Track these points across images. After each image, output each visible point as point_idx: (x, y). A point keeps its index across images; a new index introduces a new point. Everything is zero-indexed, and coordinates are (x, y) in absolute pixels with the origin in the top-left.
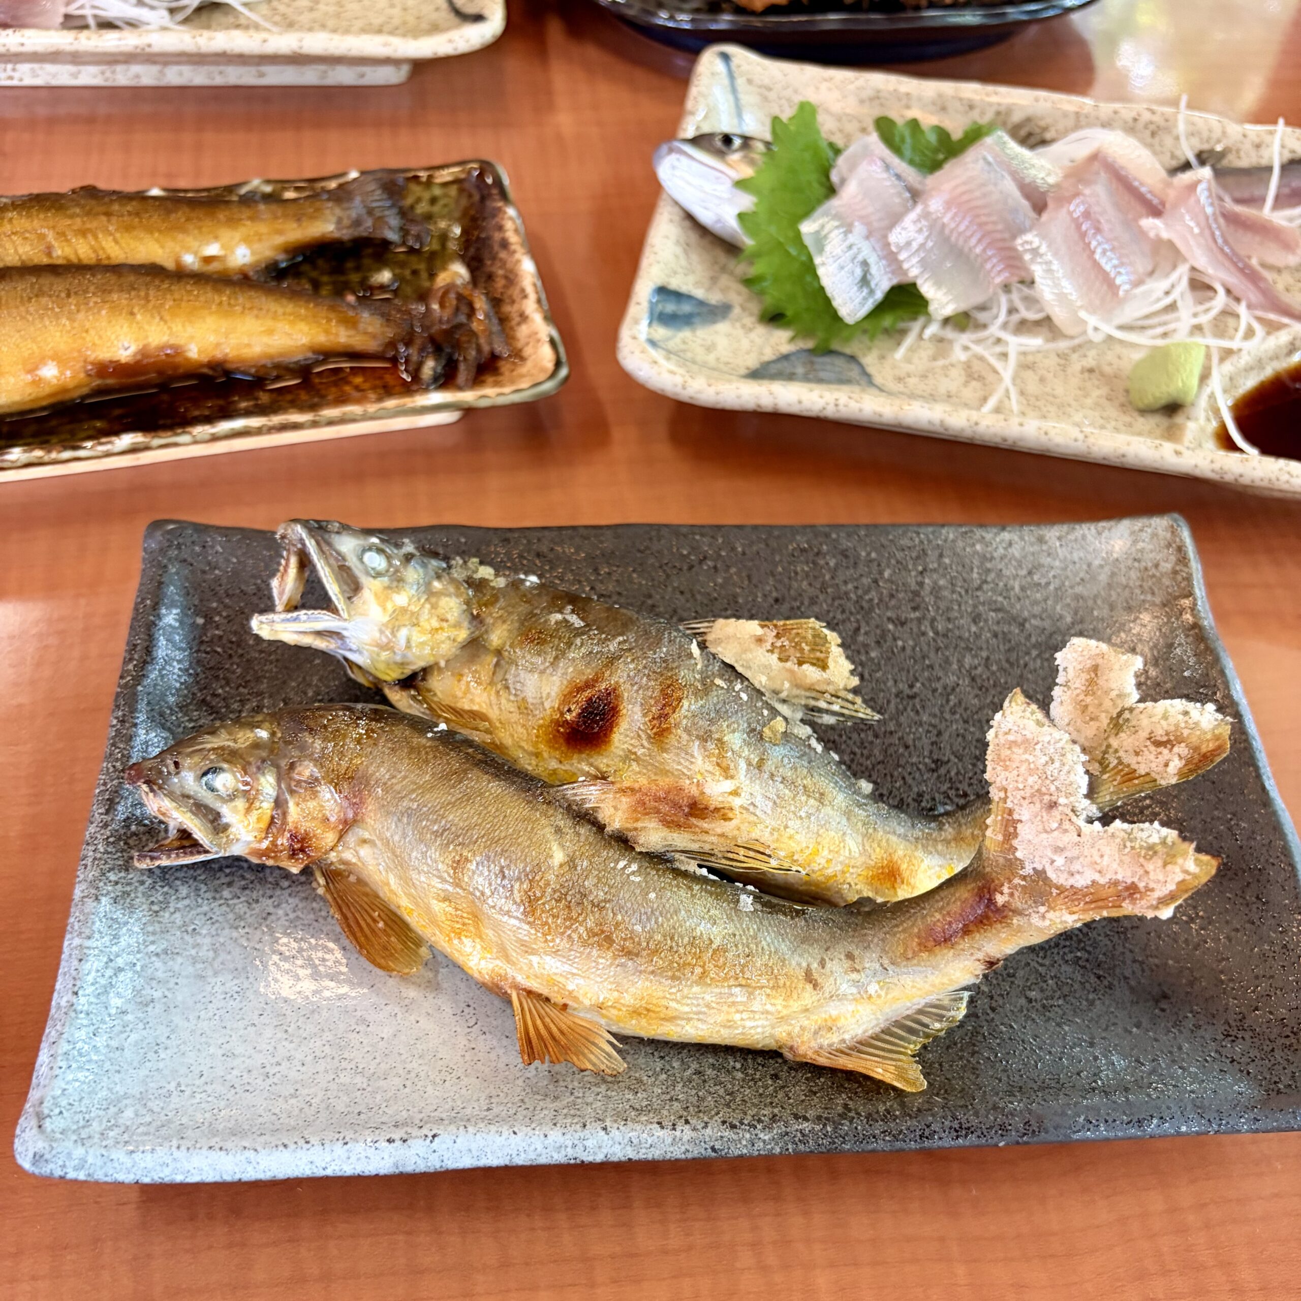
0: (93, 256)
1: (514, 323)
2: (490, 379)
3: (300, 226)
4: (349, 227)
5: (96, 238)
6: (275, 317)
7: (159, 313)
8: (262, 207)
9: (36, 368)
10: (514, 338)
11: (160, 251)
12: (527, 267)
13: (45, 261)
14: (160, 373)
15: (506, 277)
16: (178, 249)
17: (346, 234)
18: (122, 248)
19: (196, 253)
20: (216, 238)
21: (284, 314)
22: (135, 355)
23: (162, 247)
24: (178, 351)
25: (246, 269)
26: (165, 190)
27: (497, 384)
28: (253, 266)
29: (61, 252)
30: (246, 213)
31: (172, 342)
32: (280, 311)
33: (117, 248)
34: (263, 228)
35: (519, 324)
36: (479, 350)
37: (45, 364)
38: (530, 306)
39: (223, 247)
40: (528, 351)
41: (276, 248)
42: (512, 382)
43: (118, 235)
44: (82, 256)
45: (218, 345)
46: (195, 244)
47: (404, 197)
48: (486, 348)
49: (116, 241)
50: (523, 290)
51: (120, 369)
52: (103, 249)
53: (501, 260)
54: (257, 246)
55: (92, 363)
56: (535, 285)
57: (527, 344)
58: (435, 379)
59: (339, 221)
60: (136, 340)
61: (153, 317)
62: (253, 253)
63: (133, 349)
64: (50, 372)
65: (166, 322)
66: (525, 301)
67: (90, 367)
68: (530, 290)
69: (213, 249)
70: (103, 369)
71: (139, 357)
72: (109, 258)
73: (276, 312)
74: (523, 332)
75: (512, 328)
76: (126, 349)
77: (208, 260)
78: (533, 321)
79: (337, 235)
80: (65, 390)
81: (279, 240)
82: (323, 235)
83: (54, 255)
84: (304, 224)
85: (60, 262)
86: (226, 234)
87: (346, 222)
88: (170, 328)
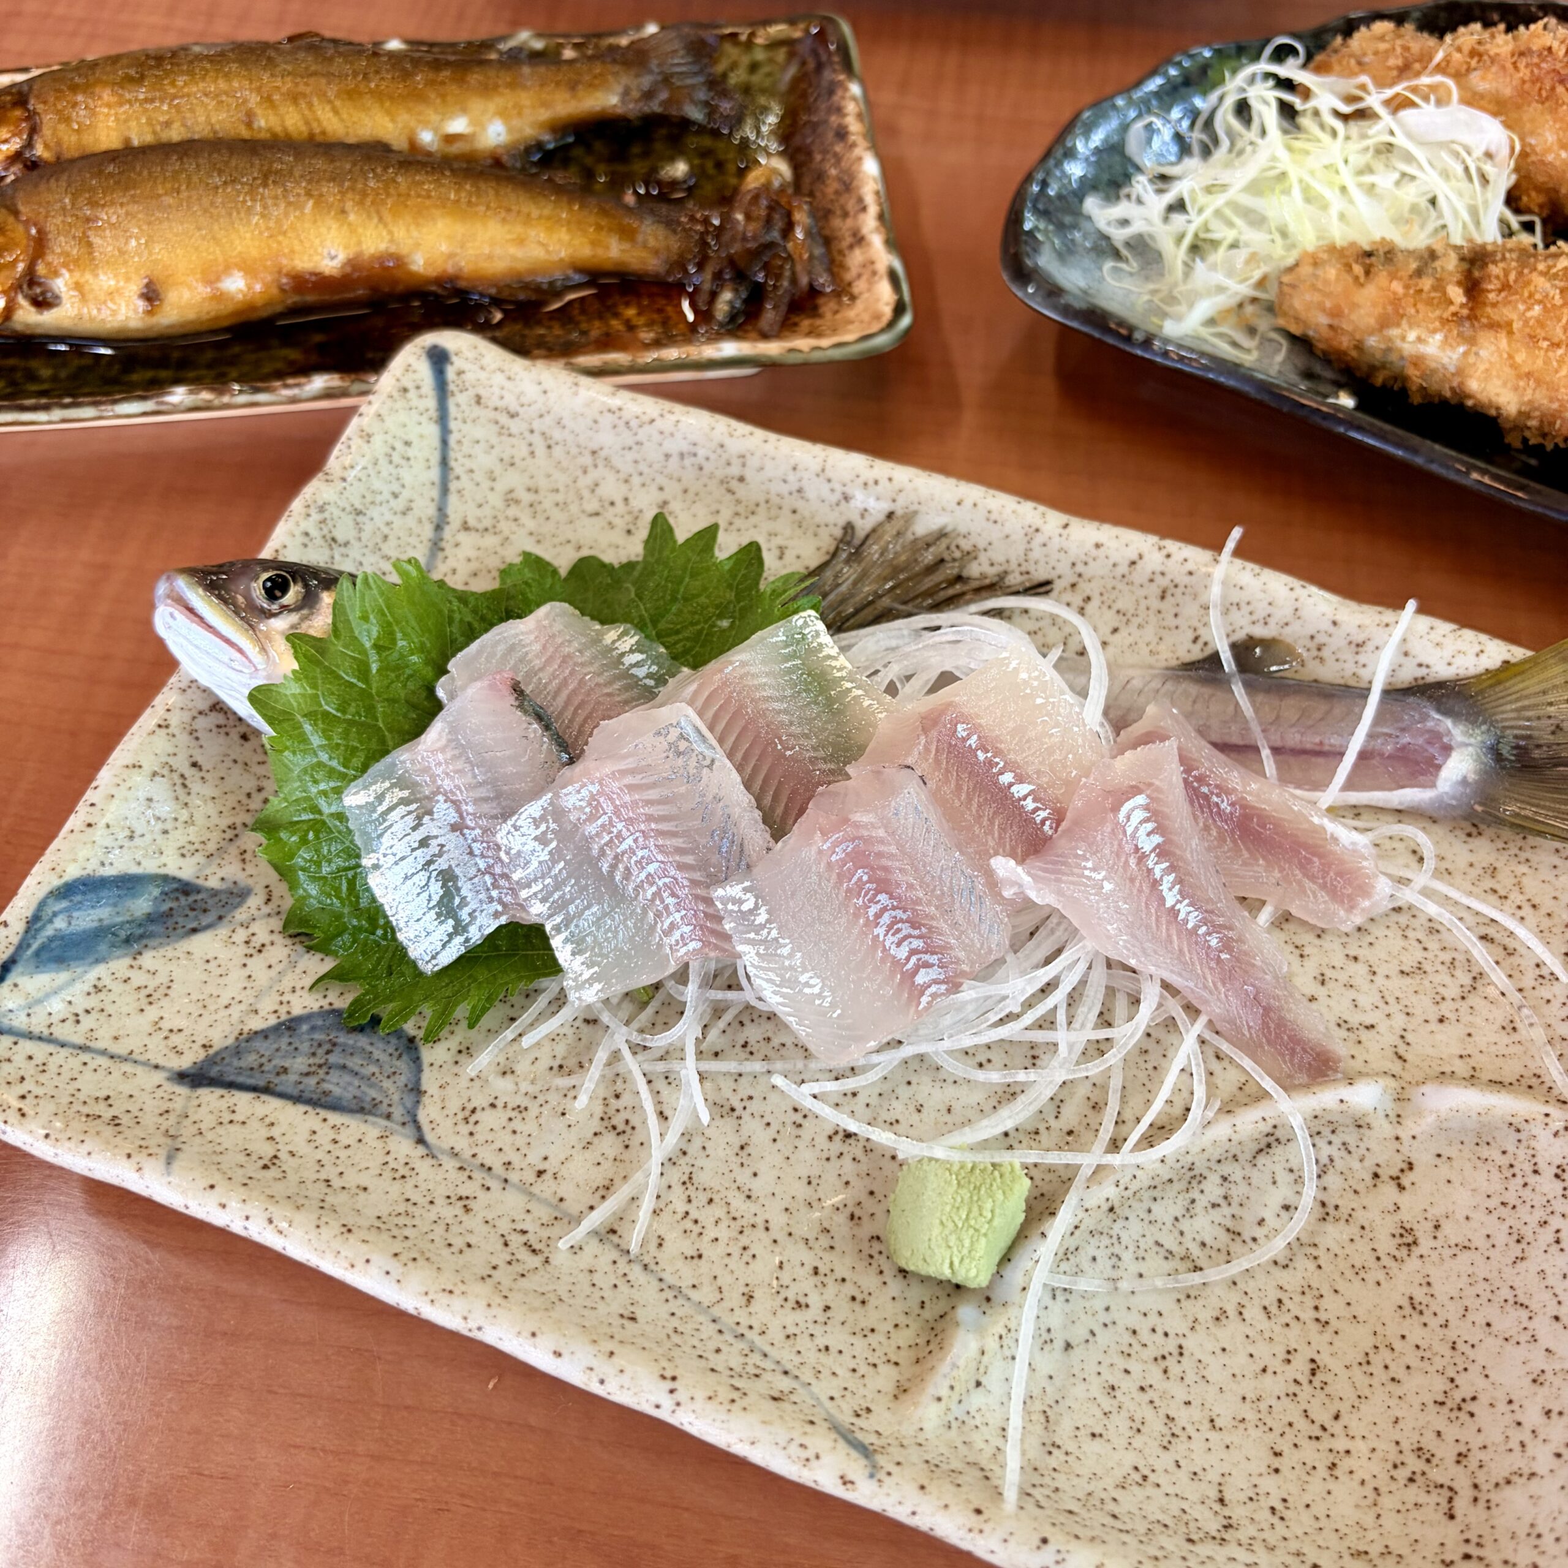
0: (304, 128)
1: (845, 244)
2: (806, 323)
3: (574, 97)
4: (637, 101)
5: (310, 105)
6: (528, 220)
7: (378, 212)
8: (526, 70)
9: (218, 279)
10: (843, 266)
11: (390, 125)
12: (870, 167)
13: (245, 134)
14: (375, 289)
15: (839, 179)
16: (413, 124)
17: (633, 109)
18: (342, 120)
19: (436, 130)
20: (464, 110)
21: (540, 217)
22: (344, 265)
23: (393, 120)
24: (400, 261)
25: (500, 151)
26: (407, 42)
27: (812, 333)
28: (509, 148)
29: (265, 122)
30: (506, 77)
31: (393, 249)
32: (535, 213)
33: (335, 120)
34: (525, 98)
35: (851, 247)
36: (794, 281)
37: (230, 275)
38: (869, 223)
39: (472, 123)
40: (859, 287)
41: (542, 125)
42: (834, 331)
43: (338, 103)
44: (291, 129)
45: (451, 256)
46: (434, 117)
47: (714, 61)
48: (804, 281)
49: (336, 111)
50: (860, 200)
51: (322, 282)
52: (318, 120)
53: (836, 155)
54: (516, 122)
55: (287, 275)
56: (877, 193)
57: (859, 276)
58: (733, 317)
59: (626, 93)
60: (346, 247)
61: (369, 217)
62: (510, 130)
63: (342, 257)
64: (236, 285)
65: (386, 225)
66: (862, 216)
67: (284, 280)
68: (870, 199)
69: (458, 125)
70: (301, 282)
71: (348, 270)
72: (324, 133)
73: (529, 215)
74: (855, 259)
75: (841, 252)
76: (333, 258)
77: (450, 139)
78: (869, 244)
79: (619, 111)
80: (251, 307)
81: (544, 115)
82: (603, 110)
83: (255, 126)
84: (581, 93)
85: (263, 135)
86: (477, 104)
87: (635, 94)
88: (390, 233)
